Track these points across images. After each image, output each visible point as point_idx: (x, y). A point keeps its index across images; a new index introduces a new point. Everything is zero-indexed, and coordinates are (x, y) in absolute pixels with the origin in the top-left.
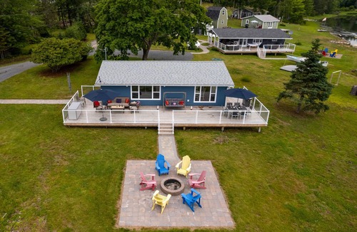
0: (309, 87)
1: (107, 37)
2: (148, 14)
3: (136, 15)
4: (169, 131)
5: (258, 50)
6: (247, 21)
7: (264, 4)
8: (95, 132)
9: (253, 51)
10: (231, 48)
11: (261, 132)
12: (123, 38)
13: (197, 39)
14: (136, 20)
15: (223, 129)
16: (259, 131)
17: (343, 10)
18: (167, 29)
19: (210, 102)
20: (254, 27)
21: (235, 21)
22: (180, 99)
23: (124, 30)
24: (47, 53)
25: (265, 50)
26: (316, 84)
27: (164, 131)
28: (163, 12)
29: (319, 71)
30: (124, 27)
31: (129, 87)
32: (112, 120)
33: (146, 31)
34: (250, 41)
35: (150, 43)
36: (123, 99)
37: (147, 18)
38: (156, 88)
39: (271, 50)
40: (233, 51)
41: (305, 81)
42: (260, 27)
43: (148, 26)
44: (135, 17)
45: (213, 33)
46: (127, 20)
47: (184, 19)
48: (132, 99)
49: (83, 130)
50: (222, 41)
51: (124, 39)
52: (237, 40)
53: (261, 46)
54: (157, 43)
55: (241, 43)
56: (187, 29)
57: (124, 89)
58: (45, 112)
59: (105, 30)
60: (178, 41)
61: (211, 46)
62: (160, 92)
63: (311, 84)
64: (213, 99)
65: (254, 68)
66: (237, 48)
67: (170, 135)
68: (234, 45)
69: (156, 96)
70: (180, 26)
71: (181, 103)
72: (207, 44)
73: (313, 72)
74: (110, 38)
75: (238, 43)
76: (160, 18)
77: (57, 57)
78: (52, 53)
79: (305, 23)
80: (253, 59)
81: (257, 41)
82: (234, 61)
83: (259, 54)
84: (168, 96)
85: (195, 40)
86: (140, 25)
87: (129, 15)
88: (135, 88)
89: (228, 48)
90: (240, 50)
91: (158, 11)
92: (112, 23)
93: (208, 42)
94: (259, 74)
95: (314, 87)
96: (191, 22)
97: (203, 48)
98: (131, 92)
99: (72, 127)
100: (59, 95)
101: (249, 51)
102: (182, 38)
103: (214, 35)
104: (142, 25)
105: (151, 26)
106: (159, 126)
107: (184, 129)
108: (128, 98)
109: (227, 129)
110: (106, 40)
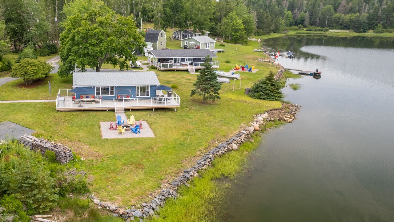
0: (206, 85)
1: (73, 57)
2: (101, 41)
3: (94, 42)
4: (122, 111)
5: (189, 67)
6: (185, 42)
7: (203, 25)
8: (77, 113)
9: (185, 68)
10: (166, 66)
11: (176, 111)
12: (84, 57)
13: (137, 58)
14: (94, 46)
15: (154, 110)
16: (176, 110)
17: (291, 30)
18: (115, 51)
19: (146, 96)
20: (192, 48)
21: (176, 42)
22: (127, 95)
23: (86, 52)
24: (25, 70)
25: (194, 67)
26: (209, 82)
27: (119, 111)
28: (113, 39)
29: (210, 74)
30: (86, 50)
31: (94, 87)
32: (86, 106)
33: (101, 53)
34: (183, 60)
35: (102, 62)
36: (90, 96)
37: (102, 44)
38: (112, 88)
39: (200, 67)
40: (168, 68)
41: (204, 81)
42: (198, 48)
43: (103, 49)
44: (93, 43)
45: (151, 54)
46: (88, 45)
47: (127, 43)
48: (96, 96)
49: (68, 113)
50: (160, 60)
51: (86, 59)
52: (172, 59)
53: (191, 64)
54: (106, 63)
55: (175, 62)
56: (129, 51)
57: (91, 88)
58: (39, 105)
59: (71, 52)
60: (122, 60)
61: (150, 65)
62: (114, 91)
63: (207, 83)
64: (148, 95)
65: (184, 80)
66: (171, 66)
67: (122, 113)
68: (169, 64)
69: (112, 93)
70: (124, 49)
71: (127, 97)
72: (147, 64)
73: (207, 75)
74: (76, 58)
75: (173, 62)
76: (111, 43)
77: (34, 72)
78: (30, 70)
79: (246, 43)
80: (184, 74)
81: (189, 59)
82: (168, 76)
83: (190, 70)
84: (119, 92)
85: (136, 59)
86: (97, 49)
87: (89, 42)
88: (98, 88)
89: (164, 66)
90: (174, 68)
91: (109, 39)
92: (76, 47)
93: (148, 62)
94: (185, 83)
95: (209, 84)
96: (132, 46)
97: (143, 66)
98: (96, 91)
99: (61, 111)
100: (42, 97)
101: (181, 68)
102: (126, 57)
103: (152, 56)
104: (99, 49)
105: (105, 49)
106: (115, 108)
107: (131, 110)
108: (93, 95)
109: (157, 109)
110: (73, 59)
